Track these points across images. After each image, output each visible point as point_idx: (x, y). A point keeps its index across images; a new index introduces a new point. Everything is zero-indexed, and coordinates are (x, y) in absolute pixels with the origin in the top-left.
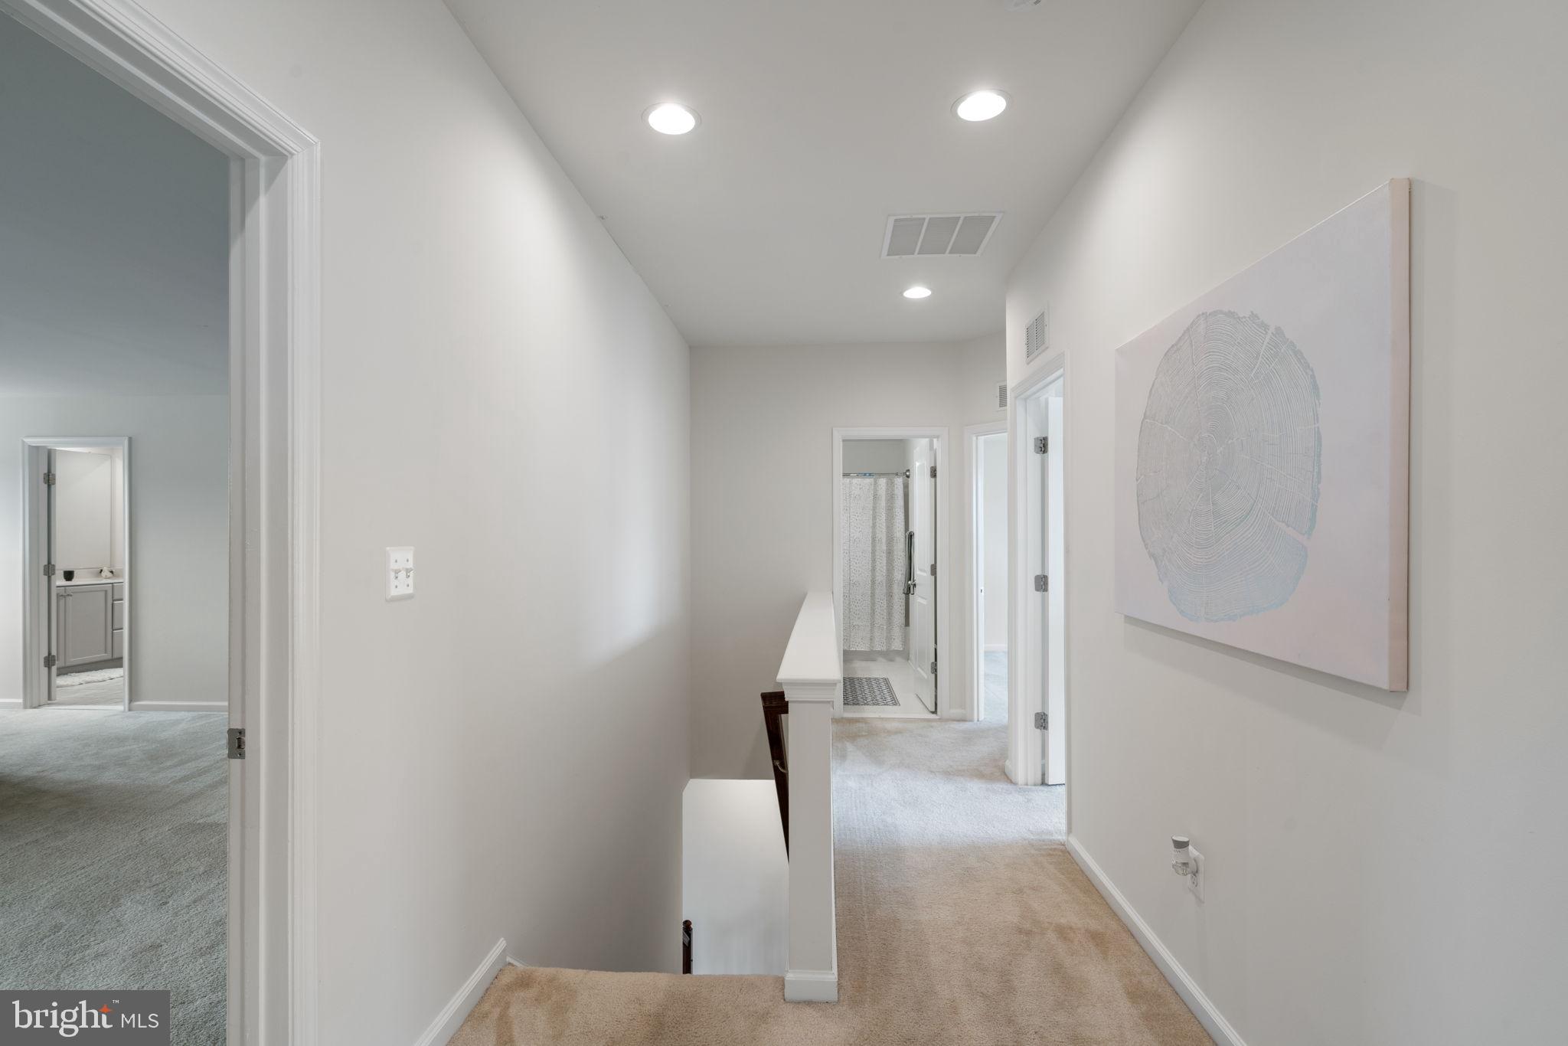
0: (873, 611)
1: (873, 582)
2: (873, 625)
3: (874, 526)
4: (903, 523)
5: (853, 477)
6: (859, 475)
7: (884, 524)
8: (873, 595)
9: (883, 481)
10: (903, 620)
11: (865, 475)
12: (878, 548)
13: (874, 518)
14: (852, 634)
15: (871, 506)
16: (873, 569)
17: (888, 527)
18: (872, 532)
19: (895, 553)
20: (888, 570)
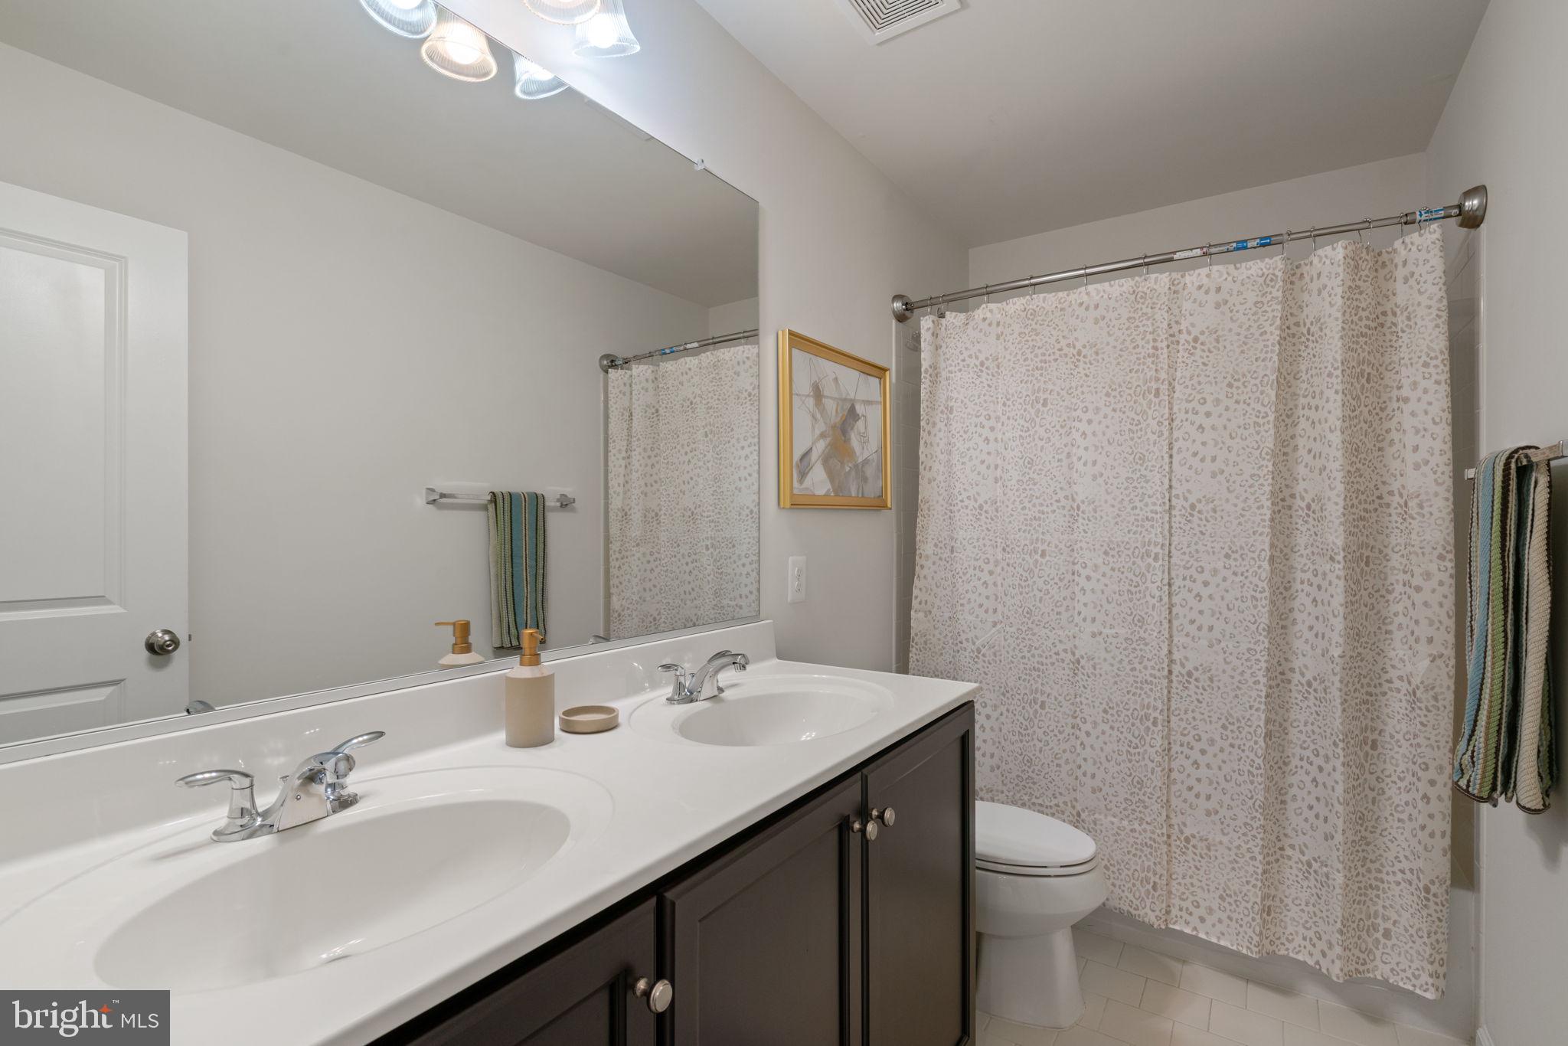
0: (1277, 796)
1: (1279, 675)
2: (1275, 851)
3: (1284, 450)
4: (1444, 431)
5: (1191, 264)
6: (1208, 253)
7: (1336, 438)
8: (1276, 732)
9: (1332, 256)
10: (1440, 865)
11: (1242, 246)
12: (1302, 540)
13: (1286, 418)
14: (1179, 869)
15: (1269, 368)
16: (1281, 624)
17: (1353, 451)
18: (1276, 474)
19: (1396, 560)
20: (1354, 634)
